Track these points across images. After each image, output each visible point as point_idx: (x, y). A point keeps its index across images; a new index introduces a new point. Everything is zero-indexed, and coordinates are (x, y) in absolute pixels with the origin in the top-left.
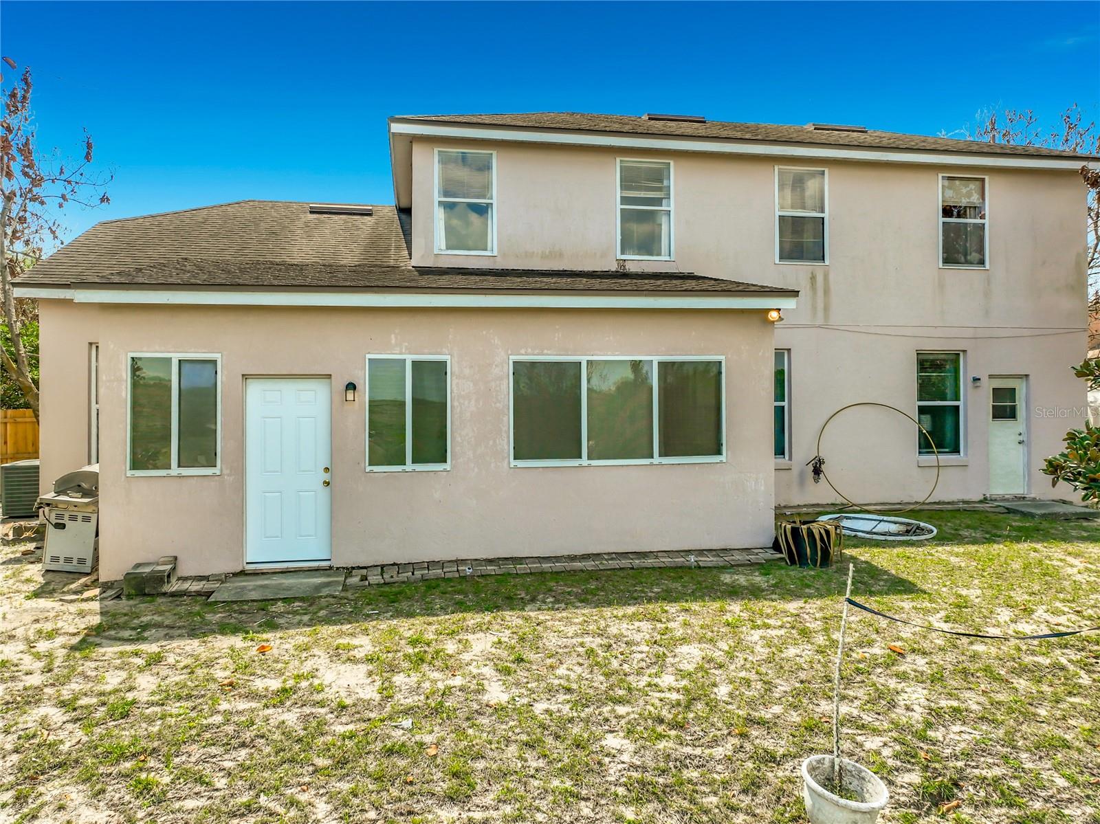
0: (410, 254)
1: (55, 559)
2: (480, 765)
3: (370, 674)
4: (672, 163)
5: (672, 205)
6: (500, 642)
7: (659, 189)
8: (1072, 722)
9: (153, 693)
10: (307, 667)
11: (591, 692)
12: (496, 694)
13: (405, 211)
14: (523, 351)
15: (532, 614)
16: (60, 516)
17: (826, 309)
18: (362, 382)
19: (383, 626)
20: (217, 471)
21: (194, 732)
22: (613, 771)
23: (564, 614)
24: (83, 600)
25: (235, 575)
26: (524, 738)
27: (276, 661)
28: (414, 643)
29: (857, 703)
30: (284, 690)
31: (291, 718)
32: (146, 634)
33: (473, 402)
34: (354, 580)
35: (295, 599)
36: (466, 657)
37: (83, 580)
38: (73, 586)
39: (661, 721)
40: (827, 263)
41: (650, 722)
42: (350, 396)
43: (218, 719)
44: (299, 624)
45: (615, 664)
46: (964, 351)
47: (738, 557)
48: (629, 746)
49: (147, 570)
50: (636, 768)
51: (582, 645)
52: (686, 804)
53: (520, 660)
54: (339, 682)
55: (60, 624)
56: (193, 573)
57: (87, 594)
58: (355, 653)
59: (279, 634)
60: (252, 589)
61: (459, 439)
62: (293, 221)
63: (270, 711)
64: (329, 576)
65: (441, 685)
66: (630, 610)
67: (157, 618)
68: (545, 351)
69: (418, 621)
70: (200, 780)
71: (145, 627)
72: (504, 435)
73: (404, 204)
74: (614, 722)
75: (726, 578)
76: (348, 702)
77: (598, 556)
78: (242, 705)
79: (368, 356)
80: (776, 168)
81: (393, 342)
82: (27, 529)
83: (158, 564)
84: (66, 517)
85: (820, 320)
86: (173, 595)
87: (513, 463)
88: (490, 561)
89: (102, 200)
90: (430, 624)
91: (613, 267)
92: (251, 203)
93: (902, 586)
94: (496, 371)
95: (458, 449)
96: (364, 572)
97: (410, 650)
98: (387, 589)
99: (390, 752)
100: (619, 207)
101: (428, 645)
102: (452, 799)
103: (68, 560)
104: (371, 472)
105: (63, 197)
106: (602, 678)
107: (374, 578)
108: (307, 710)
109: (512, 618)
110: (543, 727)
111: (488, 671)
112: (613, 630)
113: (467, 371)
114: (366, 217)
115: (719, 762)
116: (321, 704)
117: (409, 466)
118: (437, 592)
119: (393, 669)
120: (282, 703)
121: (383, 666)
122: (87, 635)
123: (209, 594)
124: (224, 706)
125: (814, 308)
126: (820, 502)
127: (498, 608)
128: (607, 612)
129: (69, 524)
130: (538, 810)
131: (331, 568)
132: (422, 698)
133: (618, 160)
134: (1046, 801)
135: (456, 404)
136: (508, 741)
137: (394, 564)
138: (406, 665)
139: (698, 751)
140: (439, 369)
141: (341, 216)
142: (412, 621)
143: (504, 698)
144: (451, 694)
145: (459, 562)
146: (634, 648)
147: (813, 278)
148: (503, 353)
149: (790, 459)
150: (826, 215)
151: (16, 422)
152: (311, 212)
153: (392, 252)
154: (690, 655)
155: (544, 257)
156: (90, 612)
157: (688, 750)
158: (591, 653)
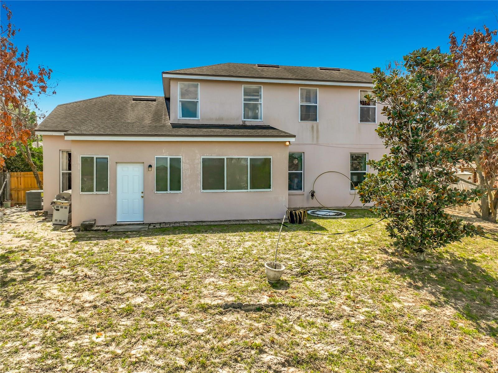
0: (170, 118)
1: (56, 220)
2: (186, 265)
3: (157, 247)
4: (262, 86)
5: (262, 101)
6: (194, 241)
7: (258, 96)
8: (347, 259)
9: (98, 251)
10: (140, 246)
11: (218, 251)
12: (192, 251)
13: (168, 99)
14: (205, 155)
15: (205, 235)
16: (58, 207)
17: (317, 138)
18: (154, 165)
19: (161, 237)
20: (108, 192)
21: (112, 258)
22: (220, 267)
23: (215, 235)
24: (68, 232)
25: (114, 225)
26: (198, 260)
27: (131, 244)
28: (170, 241)
29: (291, 255)
30: (134, 250)
31: (137, 256)
32: (92, 239)
33: (189, 171)
34: (151, 227)
35: (134, 231)
36: (184, 244)
37: (65, 227)
38: (63, 228)
39: (235, 258)
40: (318, 122)
41: (232, 258)
42: (150, 169)
43: (117, 256)
44: (136, 237)
45: (226, 246)
46: (368, 153)
47: (275, 221)
48: (226, 262)
49: (87, 223)
50: (226, 267)
51: (218, 242)
52: (237, 274)
53: (199, 244)
54: (149, 249)
55: (65, 237)
56: (101, 225)
57: (69, 230)
58: (153, 243)
59: (130, 239)
60: (120, 229)
61: (185, 183)
62: (127, 104)
63: (131, 255)
64: (143, 226)
65: (177, 250)
66: (234, 234)
67: (93, 236)
68: (213, 155)
69: (171, 236)
70: (115, 267)
71: (90, 238)
72: (199, 182)
73: (167, 96)
74: (223, 258)
75: (268, 227)
76: (151, 253)
77: (230, 221)
78: (123, 253)
79: (156, 156)
80: (300, 88)
81: (164, 151)
82: (40, 213)
83: (90, 221)
84: (60, 207)
85: (315, 142)
86: (95, 230)
87: (202, 191)
88: (195, 222)
89: (53, 93)
90: (174, 237)
91: (241, 123)
92: (111, 96)
93: (321, 229)
94: (197, 161)
95: (184, 186)
96: (154, 225)
97: (169, 242)
98: (162, 229)
99: (163, 262)
100: (243, 102)
101: (174, 241)
102: (178, 271)
103: (60, 221)
104: (157, 193)
105: (40, 92)
106: (222, 249)
107: (158, 226)
108: (141, 254)
109: (199, 235)
110: (204, 258)
111: (191, 247)
112: (228, 238)
113: (187, 161)
114: (153, 102)
115: (249, 266)
116: (144, 253)
117: (169, 192)
118: (177, 229)
119: (164, 246)
120: (134, 253)
121: (161, 246)
122: (74, 239)
123: (107, 230)
124: (118, 254)
125: (313, 137)
126: (314, 206)
127: (195, 233)
128: (227, 234)
129: (60, 209)
130: (200, 273)
131: (144, 223)
132: (172, 252)
133: (243, 85)
134: (330, 274)
135: (184, 172)
136: (194, 261)
137: (164, 223)
138: (167, 245)
139: (244, 264)
140: (179, 160)
141: (144, 102)
142: (169, 236)
143: (194, 253)
144: (179, 251)
145: (184, 222)
146: (233, 243)
147: (313, 127)
148: (199, 155)
149: (304, 191)
150: (318, 105)
151: (24, 177)
152: (133, 100)
153: (163, 117)
154: (248, 244)
155: (216, 120)
156: (72, 234)
157: (242, 264)
158: (220, 243)
